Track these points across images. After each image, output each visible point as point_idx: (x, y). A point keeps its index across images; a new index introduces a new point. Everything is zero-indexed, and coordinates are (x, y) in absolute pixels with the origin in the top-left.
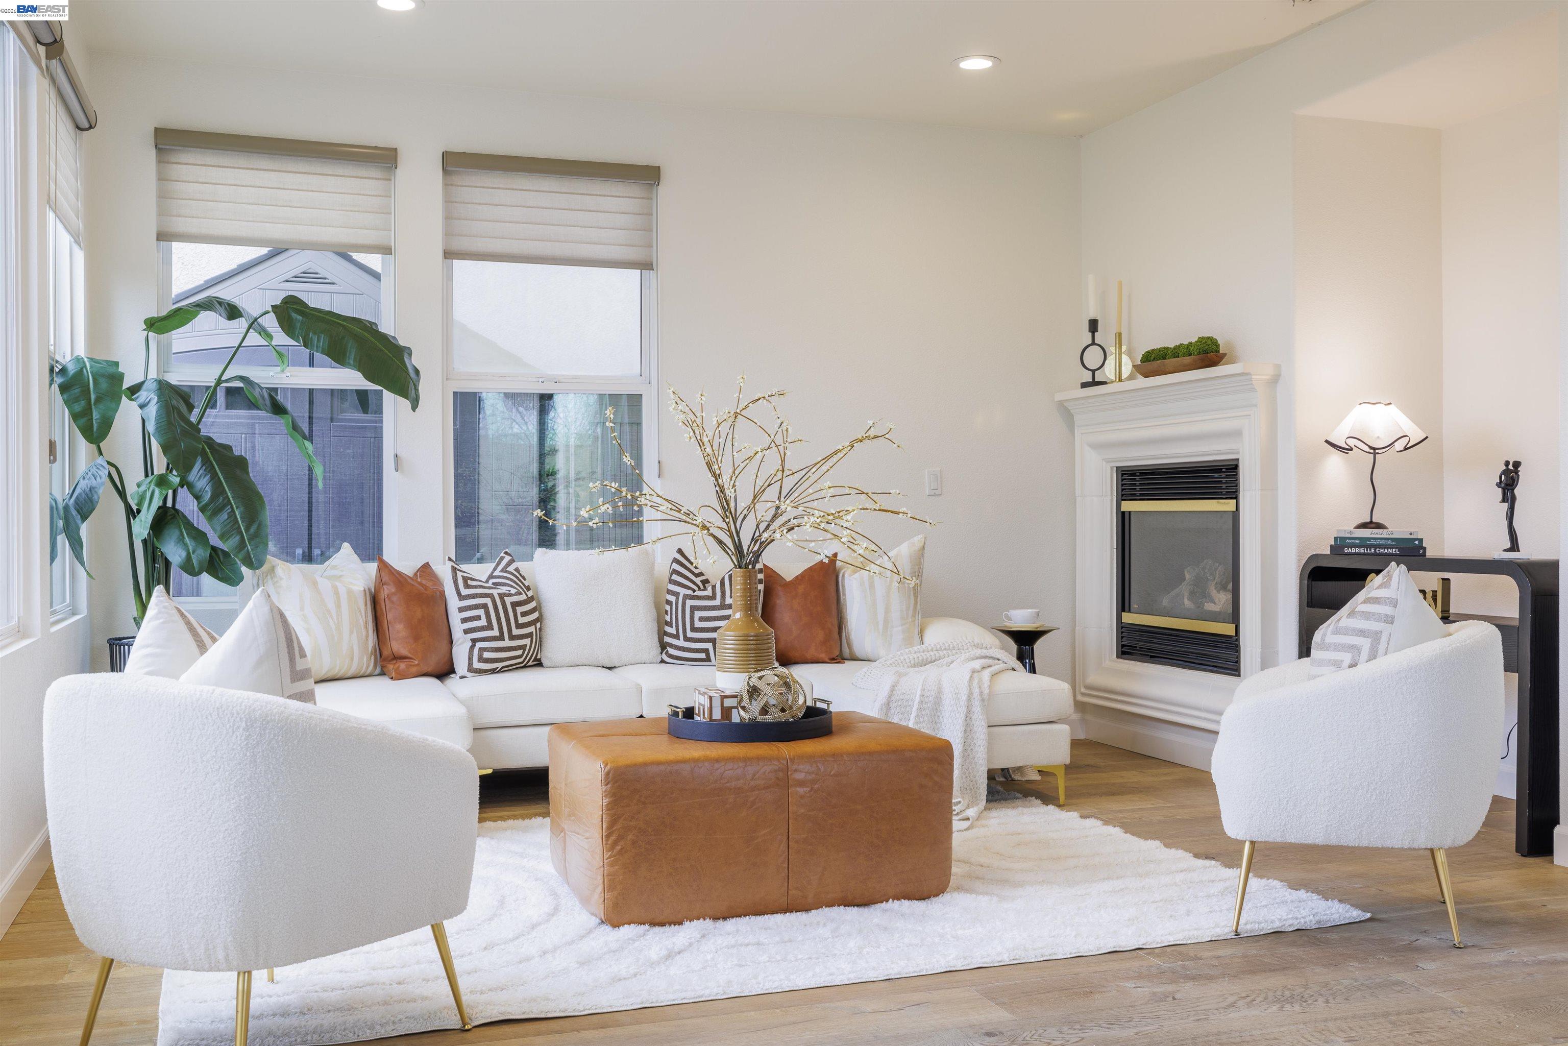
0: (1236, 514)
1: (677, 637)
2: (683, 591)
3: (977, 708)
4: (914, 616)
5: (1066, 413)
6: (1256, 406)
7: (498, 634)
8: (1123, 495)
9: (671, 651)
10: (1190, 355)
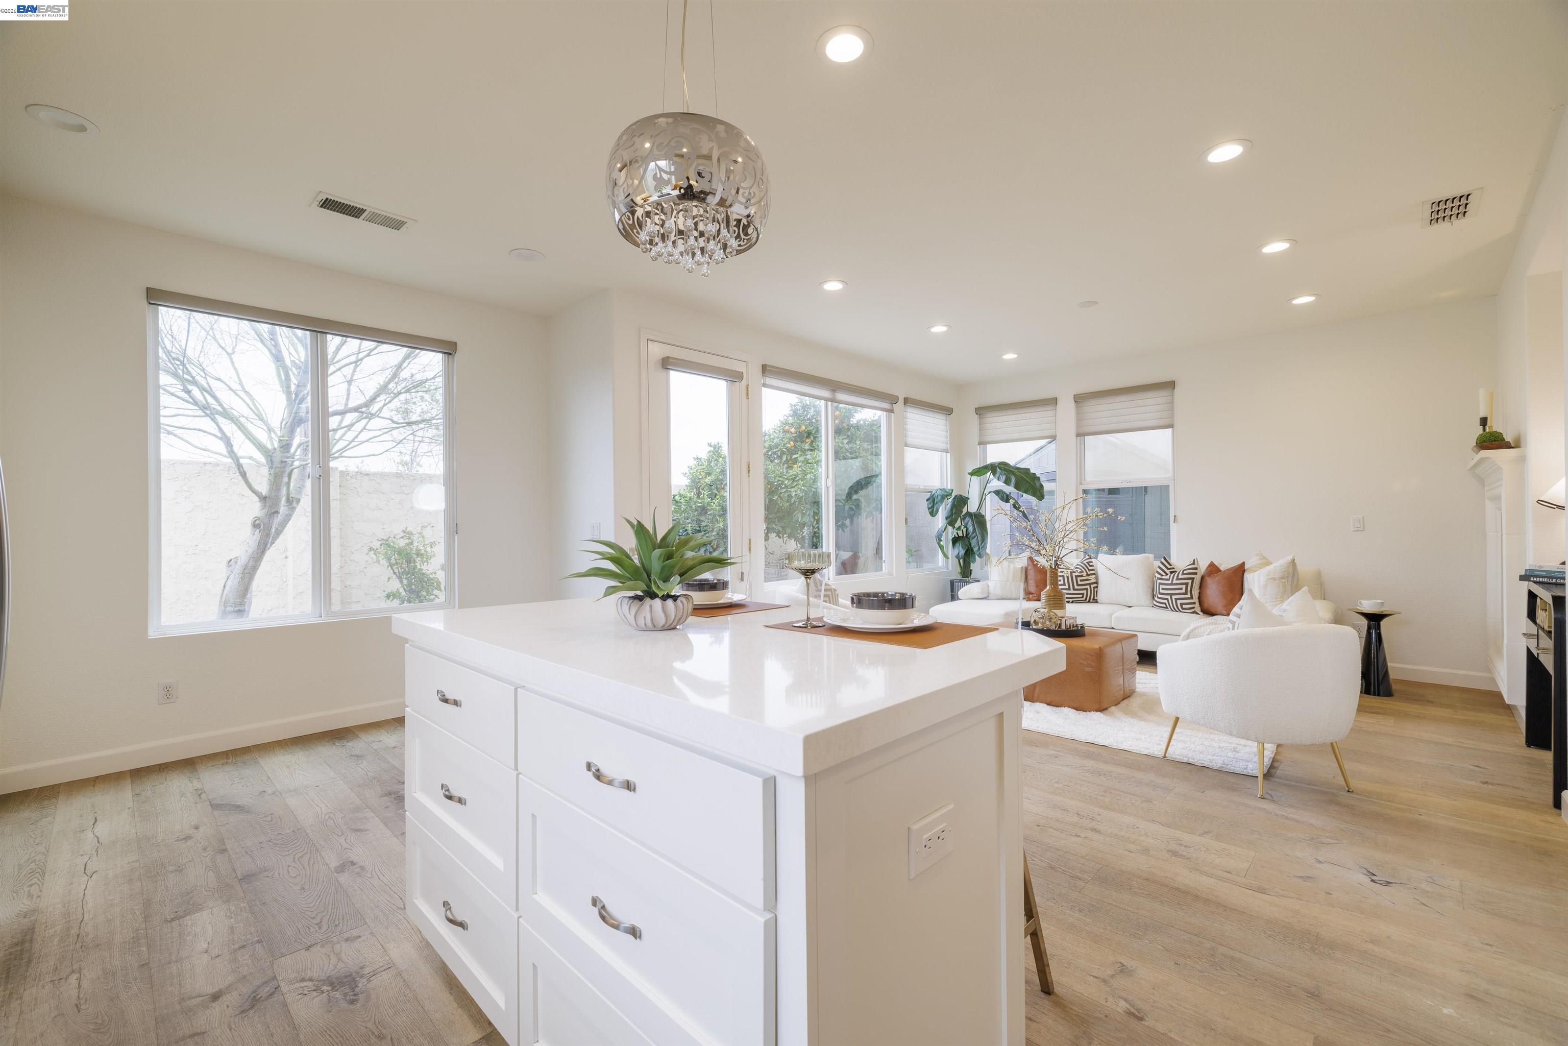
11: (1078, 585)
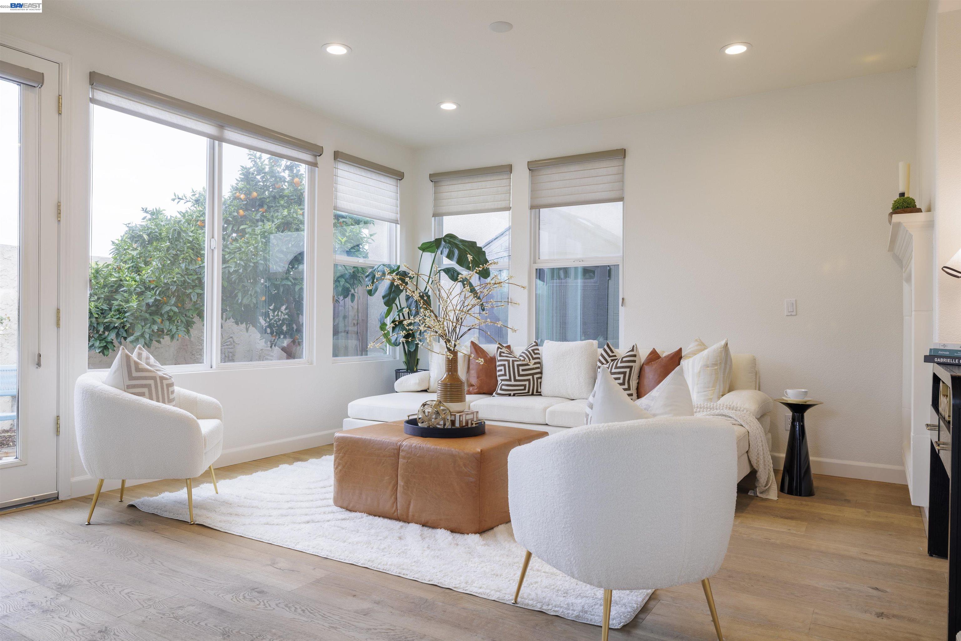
7: (508, 378)
11: (519, 375)
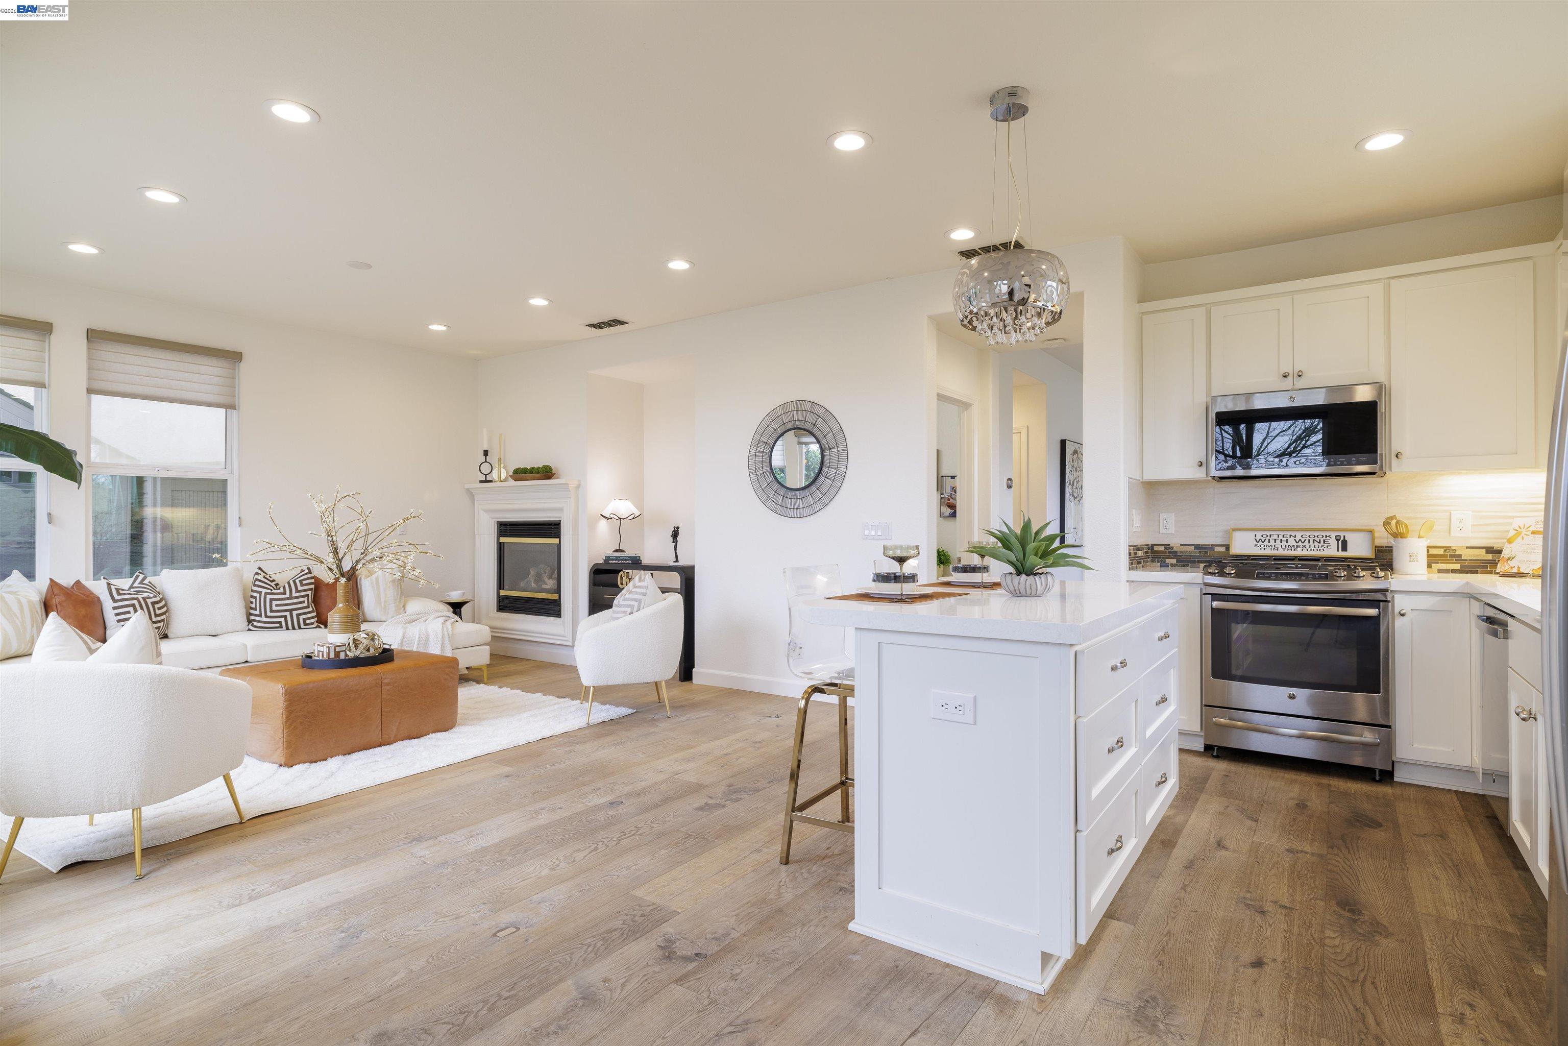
0: (559, 546)
1: (260, 616)
2: (264, 591)
3: (447, 641)
4: (400, 598)
5: (471, 494)
6: (570, 498)
8: (500, 535)
9: (255, 624)
10: (539, 473)
